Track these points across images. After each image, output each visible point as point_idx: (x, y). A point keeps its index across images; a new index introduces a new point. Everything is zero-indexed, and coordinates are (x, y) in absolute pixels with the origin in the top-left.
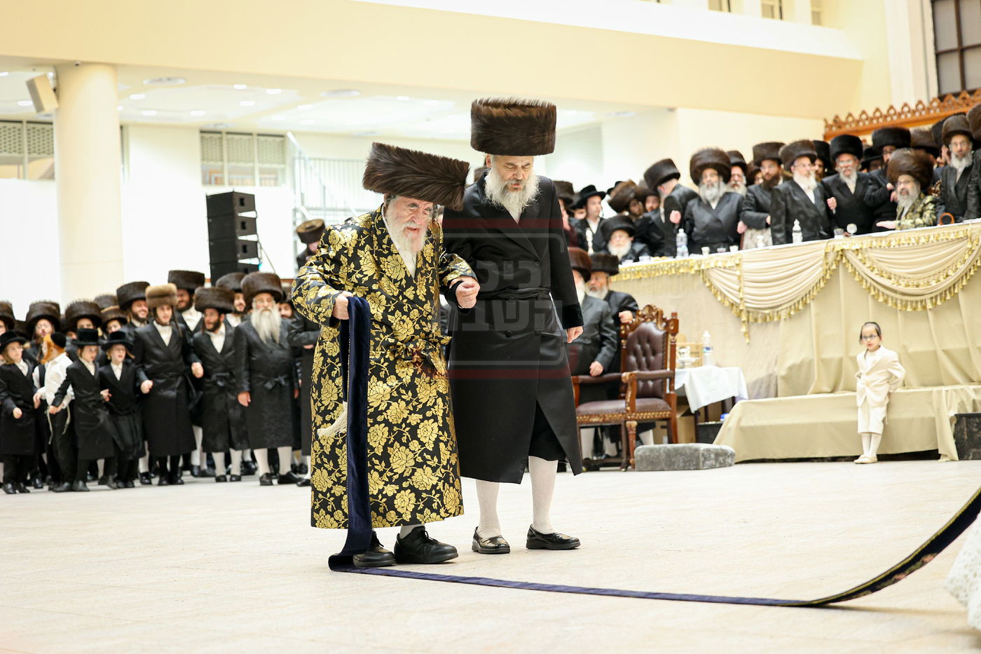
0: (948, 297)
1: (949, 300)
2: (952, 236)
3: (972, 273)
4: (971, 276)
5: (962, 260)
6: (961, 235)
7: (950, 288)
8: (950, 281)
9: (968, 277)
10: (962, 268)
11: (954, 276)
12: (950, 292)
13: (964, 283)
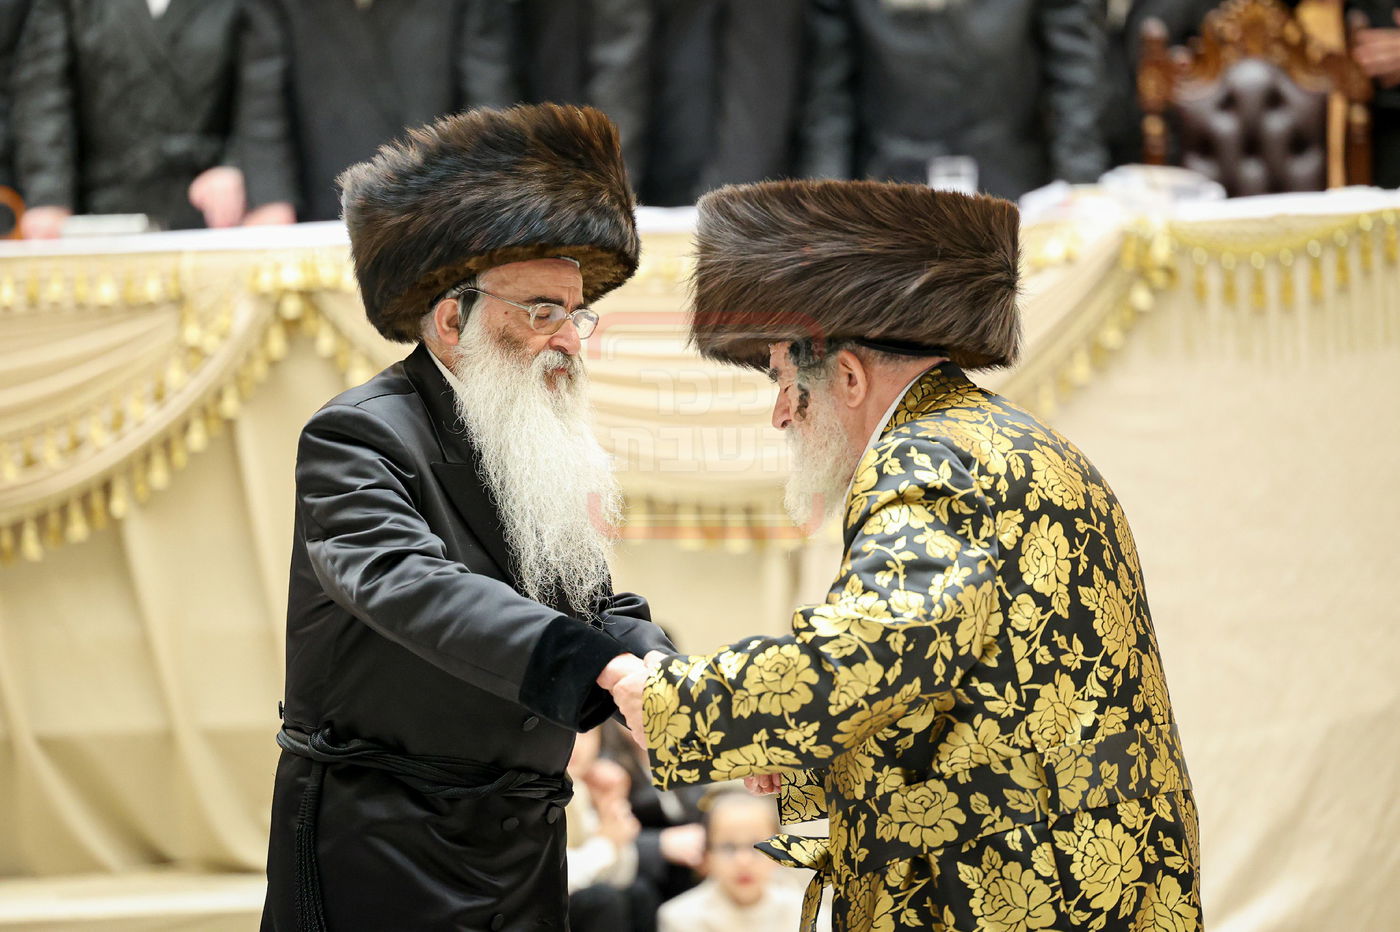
0: (78, 529)
1: (80, 545)
2: (107, 292)
3: (197, 438)
4: (194, 456)
5: (148, 387)
6: (152, 290)
7: (85, 499)
8: (88, 468)
9: (179, 457)
10: (148, 420)
11: (104, 451)
12: (88, 512)
13: (159, 476)
